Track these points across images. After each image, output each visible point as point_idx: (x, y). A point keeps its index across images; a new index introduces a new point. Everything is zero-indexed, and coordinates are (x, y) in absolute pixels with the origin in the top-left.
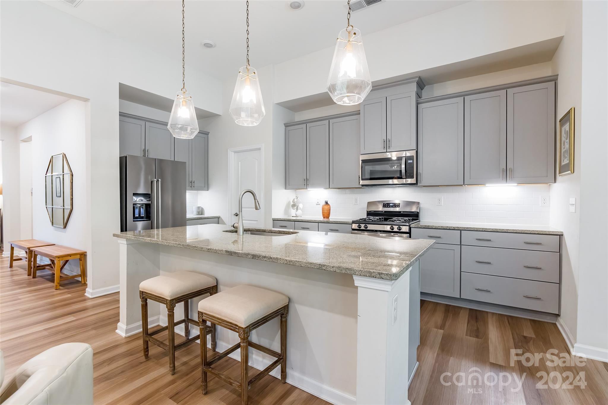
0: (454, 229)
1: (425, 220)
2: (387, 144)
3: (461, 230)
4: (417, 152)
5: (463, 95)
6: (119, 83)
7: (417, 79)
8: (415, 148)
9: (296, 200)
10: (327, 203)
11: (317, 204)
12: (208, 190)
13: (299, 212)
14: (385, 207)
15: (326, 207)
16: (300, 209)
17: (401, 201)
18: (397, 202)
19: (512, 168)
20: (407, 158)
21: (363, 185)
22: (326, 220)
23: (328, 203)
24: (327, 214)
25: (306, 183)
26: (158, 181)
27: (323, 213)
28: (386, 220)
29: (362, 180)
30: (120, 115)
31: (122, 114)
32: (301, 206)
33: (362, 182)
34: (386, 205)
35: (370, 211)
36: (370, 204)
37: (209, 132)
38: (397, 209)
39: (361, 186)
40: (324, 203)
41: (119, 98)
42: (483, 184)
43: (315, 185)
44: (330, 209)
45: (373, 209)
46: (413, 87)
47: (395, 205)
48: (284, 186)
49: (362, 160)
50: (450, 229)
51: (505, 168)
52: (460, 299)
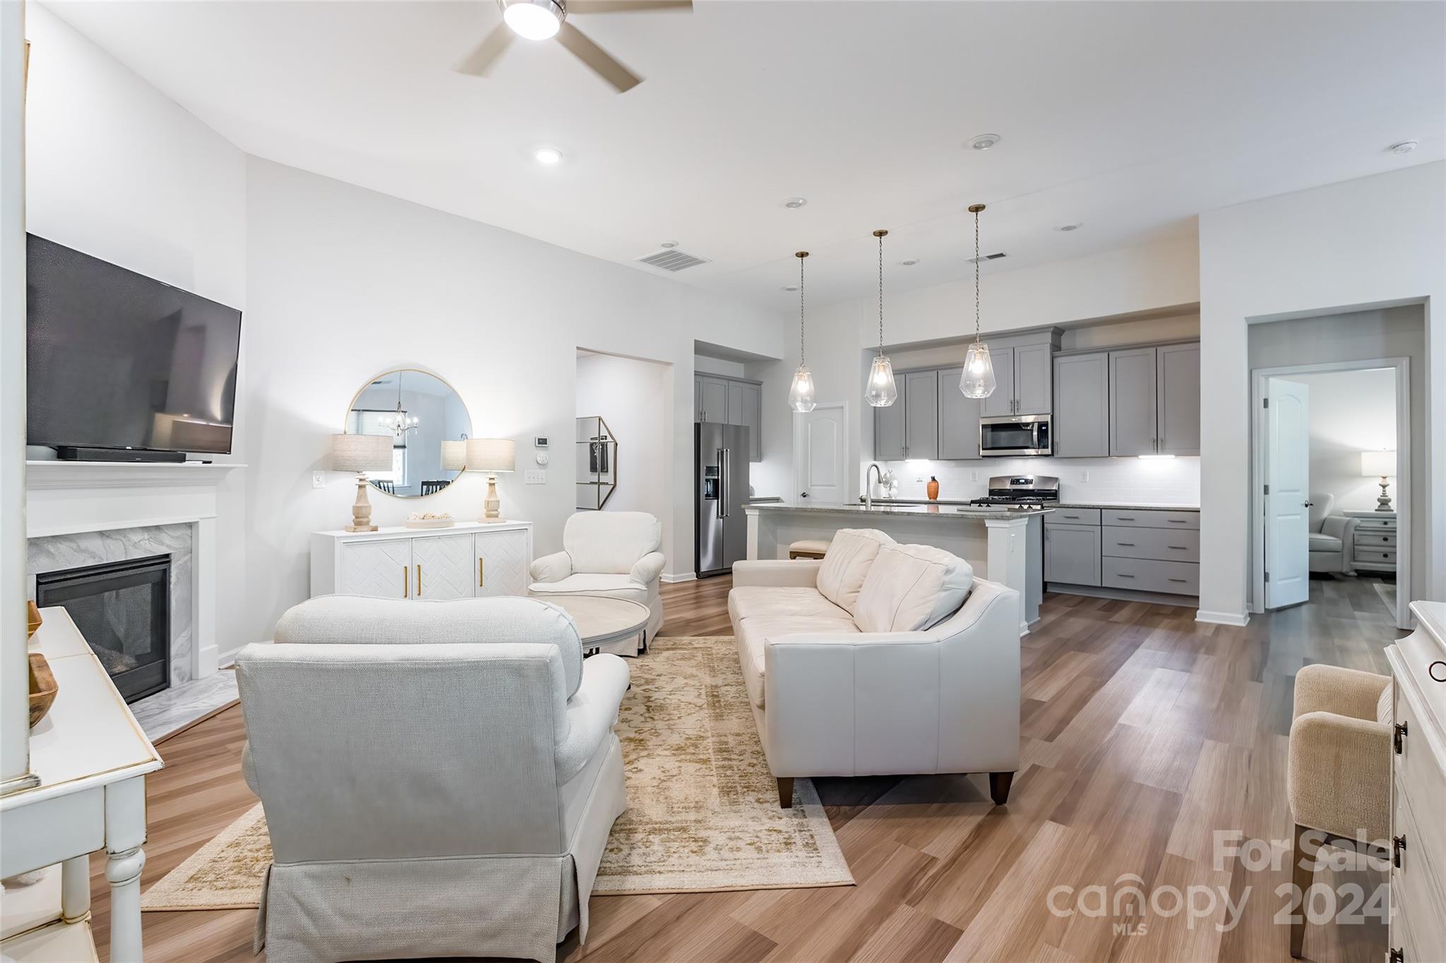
0: (1094, 508)
1: (1065, 499)
2: (1015, 405)
3: (1101, 508)
4: (1052, 417)
5: (1108, 350)
6: (695, 340)
7: (1052, 329)
8: (1049, 411)
9: (888, 475)
10: (933, 479)
11: (918, 481)
12: (760, 462)
13: (894, 491)
14: (1014, 484)
15: (933, 484)
16: (895, 487)
17: (1035, 476)
18: (1030, 477)
19: (1163, 438)
20: (1041, 425)
21: (983, 456)
22: (932, 500)
23: (936, 479)
24: (933, 493)
25: (906, 452)
26: (727, 450)
27: (928, 492)
28: (1014, 499)
29: (983, 449)
30: (695, 375)
31: (697, 374)
32: (895, 483)
33: (982, 452)
34: (1015, 481)
35: (993, 490)
36: (993, 480)
37: (761, 380)
38: (1031, 487)
39: (981, 458)
40: (930, 480)
41: (695, 353)
42: (1136, 455)
43: (916, 456)
44: (938, 488)
45: (997, 486)
46: (1048, 338)
47: (1027, 482)
48: (873, 456)
49: (983, 425)
50: (1088, 508)
51: (1155, 438)
52: (1102, 588)
